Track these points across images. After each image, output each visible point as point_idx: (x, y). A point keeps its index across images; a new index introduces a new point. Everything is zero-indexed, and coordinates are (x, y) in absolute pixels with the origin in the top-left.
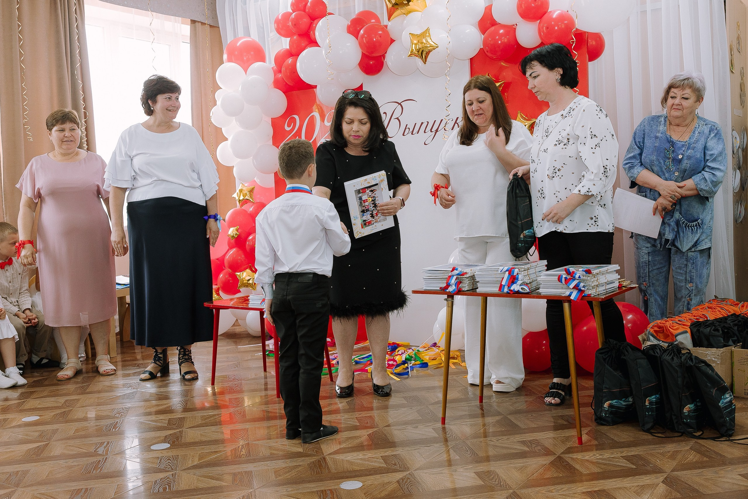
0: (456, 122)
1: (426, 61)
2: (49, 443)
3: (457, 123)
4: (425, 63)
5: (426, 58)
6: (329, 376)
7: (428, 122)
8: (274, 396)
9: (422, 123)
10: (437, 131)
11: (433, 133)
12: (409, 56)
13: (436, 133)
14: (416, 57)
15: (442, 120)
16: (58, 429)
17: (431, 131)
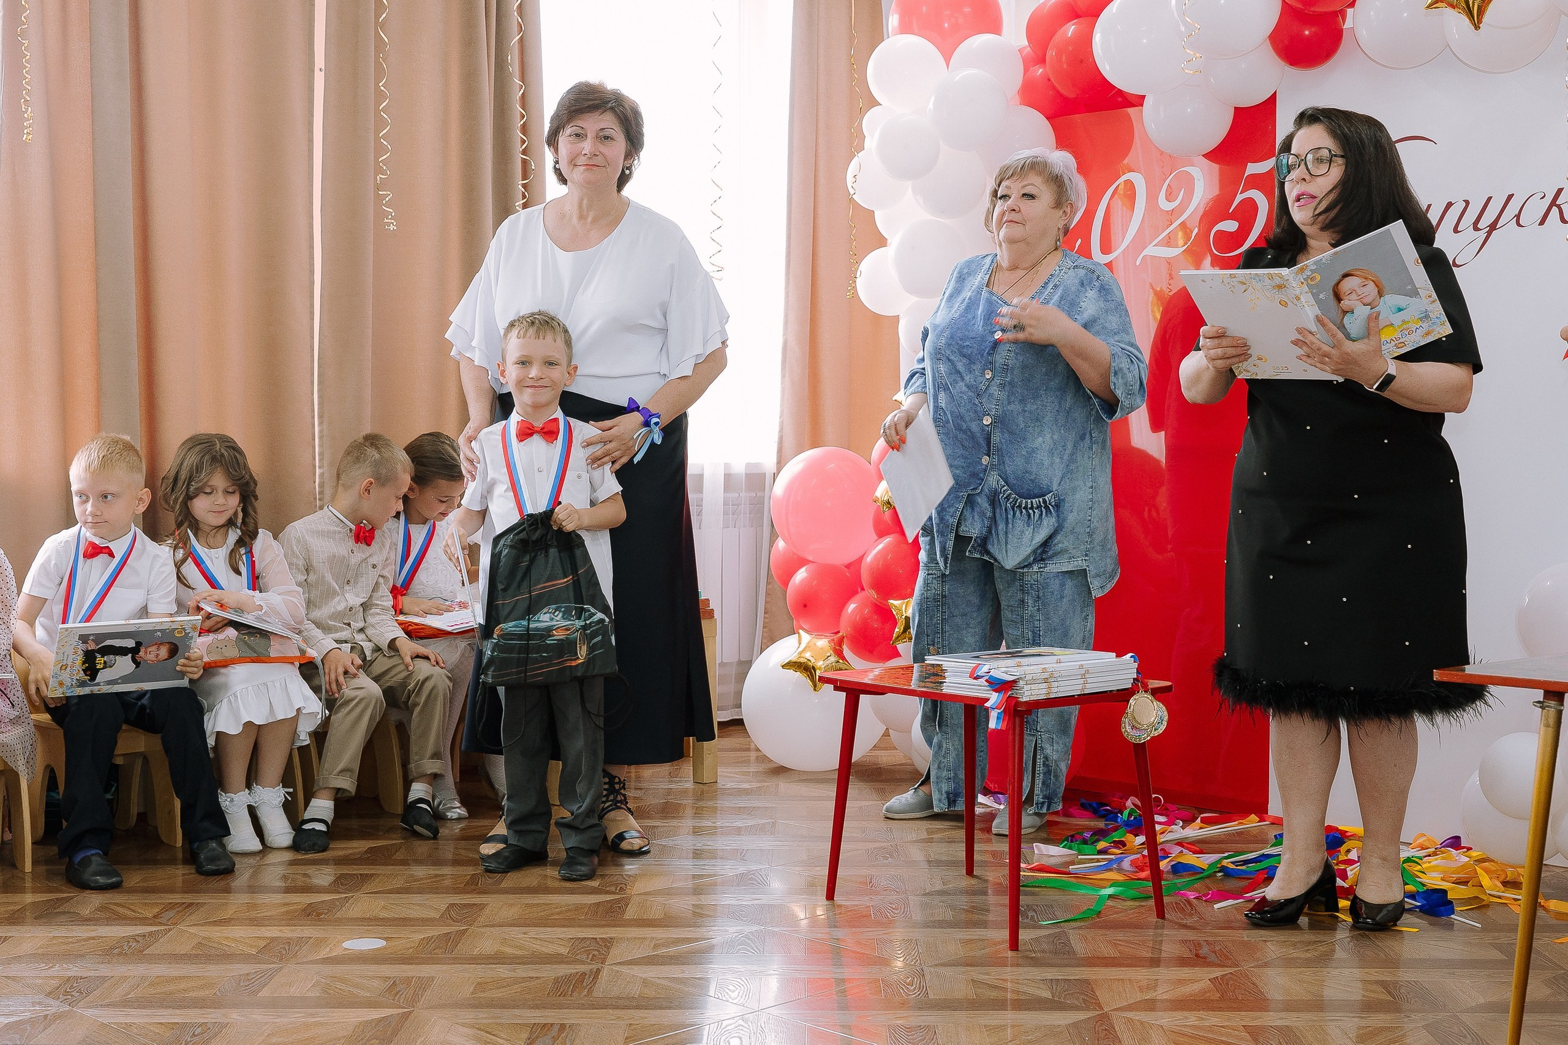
0: (1553, 203)
1: (1480, 22)
2: (410, 1013)
3: (1559, 207)
4: (1477, 27)
5: (1481, 12)
6: (1152, 903)
7: (1467, 202)
8: (1000, 943)
9: (1449, 205)
10: (1493, 227)
11: (1482, 235)
12: (1428, 7)
13: (1489, 234)
14: (1449, 10)
15: (1510, 197)
16: (432, 979)
17: (1476, 229)
